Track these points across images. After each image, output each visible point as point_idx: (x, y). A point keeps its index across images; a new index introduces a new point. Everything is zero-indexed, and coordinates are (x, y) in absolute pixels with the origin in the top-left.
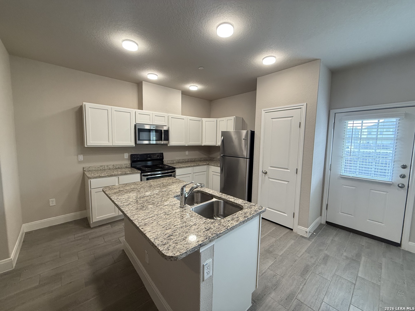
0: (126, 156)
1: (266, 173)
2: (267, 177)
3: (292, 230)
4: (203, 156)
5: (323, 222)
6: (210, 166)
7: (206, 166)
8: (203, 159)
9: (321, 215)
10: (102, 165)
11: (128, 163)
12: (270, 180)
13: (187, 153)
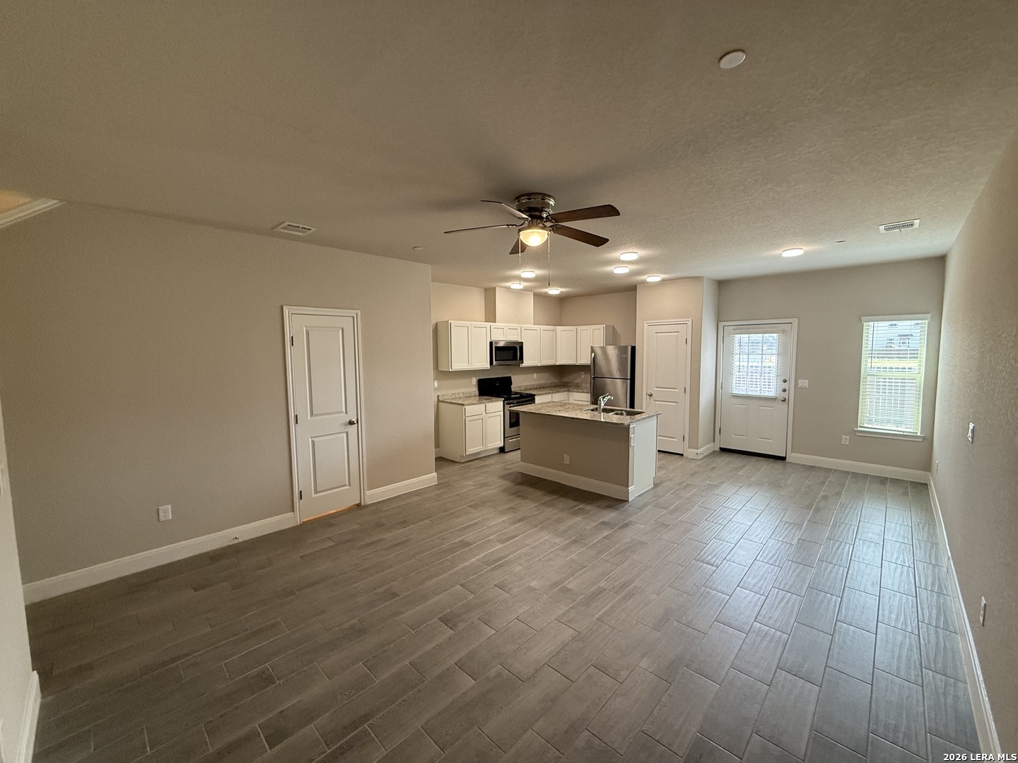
0: (474, 381)
1: (651, 395)
2: (652, 399)
3: (682, 455)
4: (554, 380)
5: (717, 449)
6: (571, 393)
7: (566, 393)
8: (553, 385)
9: (714, 441)
10: (453, 392)
11: (475, 390)
12: (657, 402)
13: (535, 375)
